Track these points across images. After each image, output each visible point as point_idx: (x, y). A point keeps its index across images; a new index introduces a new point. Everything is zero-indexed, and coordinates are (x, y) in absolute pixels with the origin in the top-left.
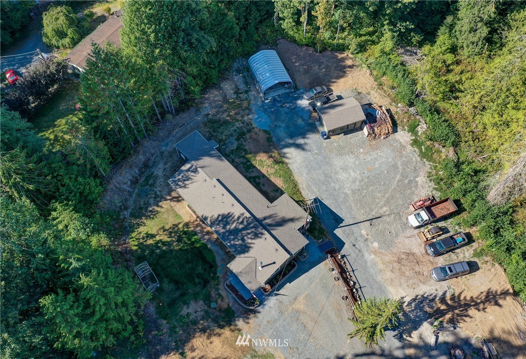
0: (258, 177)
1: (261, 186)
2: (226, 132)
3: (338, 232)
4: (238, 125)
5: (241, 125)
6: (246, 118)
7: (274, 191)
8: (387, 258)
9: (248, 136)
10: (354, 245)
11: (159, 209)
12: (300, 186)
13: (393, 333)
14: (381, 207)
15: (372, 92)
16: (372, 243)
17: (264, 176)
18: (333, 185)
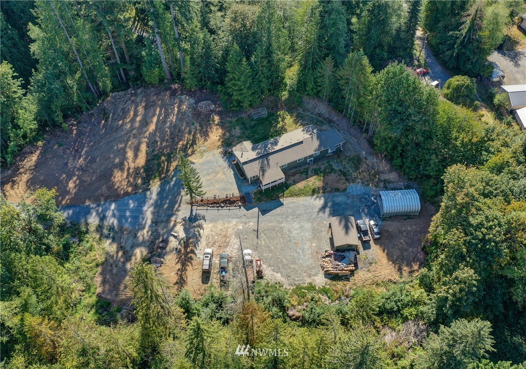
0: (307, 174)
1: (300, 174)
2: (347, 166)
3: (256, 210)
4: (353, 174)
5: (354, 177)
6: (359, 180)
7: (295, 180)
8: (230, 230)
9: (342, 177)
10: (245, 215)
12: (295, 198)
13: (188, 217)
14: (264, 240)
15: (370, 275)
16: (243, 226)
17: (307, 178)
18: (291, 217)
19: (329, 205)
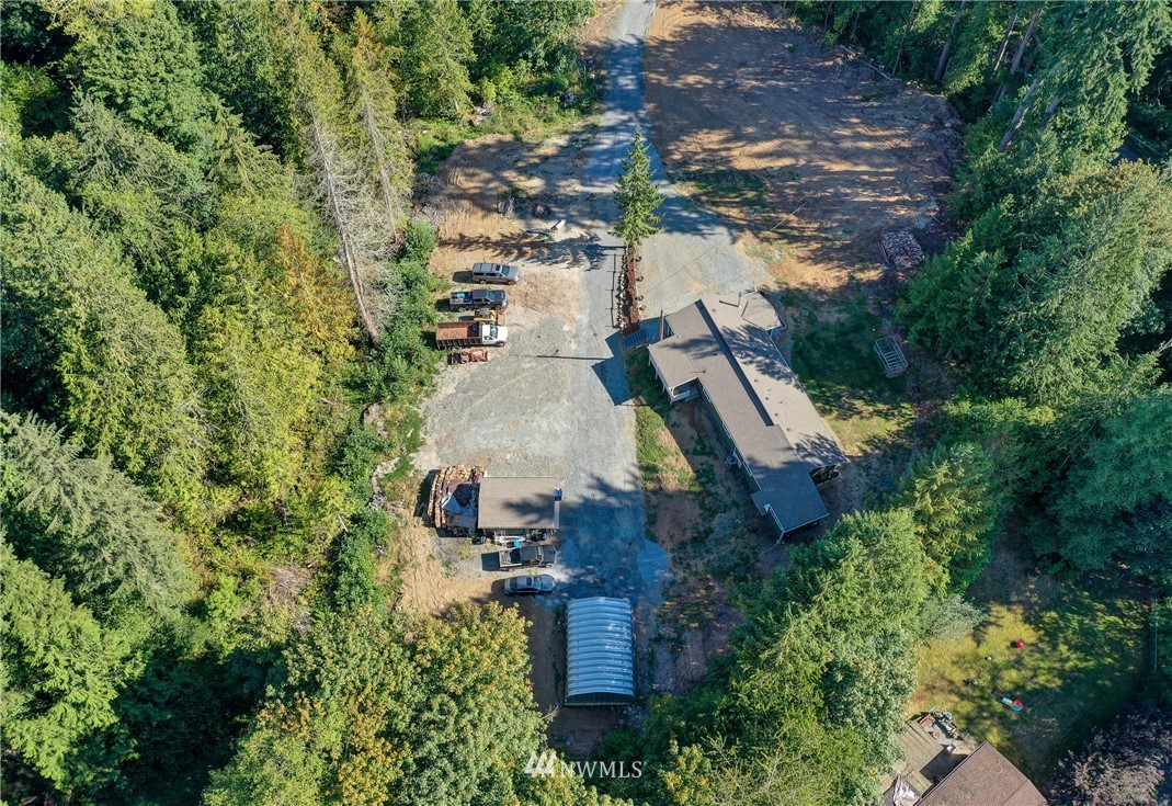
0: (695, 452)
1: (696, 438)
2: (724, 550)
3: (608, 354)
4: (700, 563)
5: (692, 563)
6: (681, 574)
7: (678, 426)
8: (562, 310)
9: (689, 535)
10: (595, 335)
11: (865, 447)
12: (633, 429)
13: (599, 243)
14: (532, 368)
15: (421, 558)
16: (570, 331)
17: (686, 453)
18: (583, 418)
19: (612, 501)
